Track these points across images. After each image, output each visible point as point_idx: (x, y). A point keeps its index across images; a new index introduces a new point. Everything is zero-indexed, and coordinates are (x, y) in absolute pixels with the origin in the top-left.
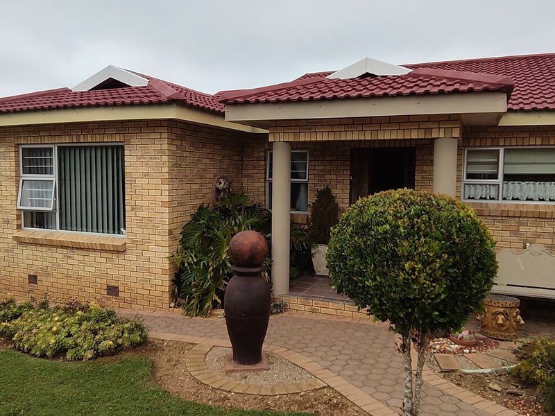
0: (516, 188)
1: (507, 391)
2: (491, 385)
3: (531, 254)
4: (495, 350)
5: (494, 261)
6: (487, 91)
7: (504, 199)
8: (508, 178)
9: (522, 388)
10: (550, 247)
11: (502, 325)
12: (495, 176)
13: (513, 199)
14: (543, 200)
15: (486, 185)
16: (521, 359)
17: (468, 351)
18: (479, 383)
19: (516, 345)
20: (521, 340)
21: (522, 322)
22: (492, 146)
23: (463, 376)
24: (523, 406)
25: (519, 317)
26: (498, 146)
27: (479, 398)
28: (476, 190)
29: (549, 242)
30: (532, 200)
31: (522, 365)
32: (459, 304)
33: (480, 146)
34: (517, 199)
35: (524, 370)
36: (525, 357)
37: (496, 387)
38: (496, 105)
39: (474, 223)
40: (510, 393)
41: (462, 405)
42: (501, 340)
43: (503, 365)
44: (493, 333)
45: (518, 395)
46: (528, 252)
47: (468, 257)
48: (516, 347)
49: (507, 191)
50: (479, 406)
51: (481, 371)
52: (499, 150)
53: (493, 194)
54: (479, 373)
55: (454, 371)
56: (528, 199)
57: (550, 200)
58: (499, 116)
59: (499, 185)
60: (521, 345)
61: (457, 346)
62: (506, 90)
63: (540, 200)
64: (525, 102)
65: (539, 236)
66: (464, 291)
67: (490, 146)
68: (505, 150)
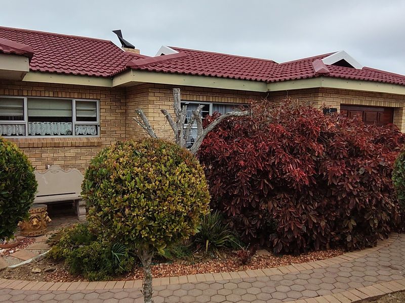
0: (37, 127)
1: (45, 270)
2: (33, 270)
3: (52, 172)
4: (33, 245)
5: (34, 181)
6: (14, 54)
7: (30, 135)
8: (31, 119)
9: (55, 265)
10: (63, 166)
11: (36, 226)
12: (22, 118)
13: (36, 135)
14: (57, 135)
15: (15, 125)
16: (52, 246)
17: (13, 251)
18: (24, 272)
20: (50, 233)
21: (50, 220)
22: (18, 95)
23: (11, 271)
24: (57, 276)
25: (48, 217)
26: (23, 96)
27: (26, 282)
28: (7, 128)
29: (63, 162)
30: (49, 135)
31: (53, 249)
32: (11, 217)
33: (9, 95)
34: (39, 135)
35: (55, 252)
36: (55, 243)
37: (37, 270)
38: (22, 66)
39: (18, 155)
40: (48, 271)
41: (13, 293)
42: (36, 236)
43: (40, 253)
44: (30, 233)
45: (52, 270)
46: (49, 171)
47: (16, 181)
48: (47, 238)
49: (32, 128)
50: (27, 288)
51: (25, 262)
52: (23, 99)
53: (21, 131)
54: (23, 265)
55: (4, 269)
56: (46, 135)
57: (61, 135)
58: (23, 74)
59: (25, 125)
60: (50, 236)
61: (3, 250)
62: (28, 55)
63: (54, 135)
64: (40, 65)
65: (55, 159)
66: (15, 207)
67: (16, 96)
68: (28, 99)
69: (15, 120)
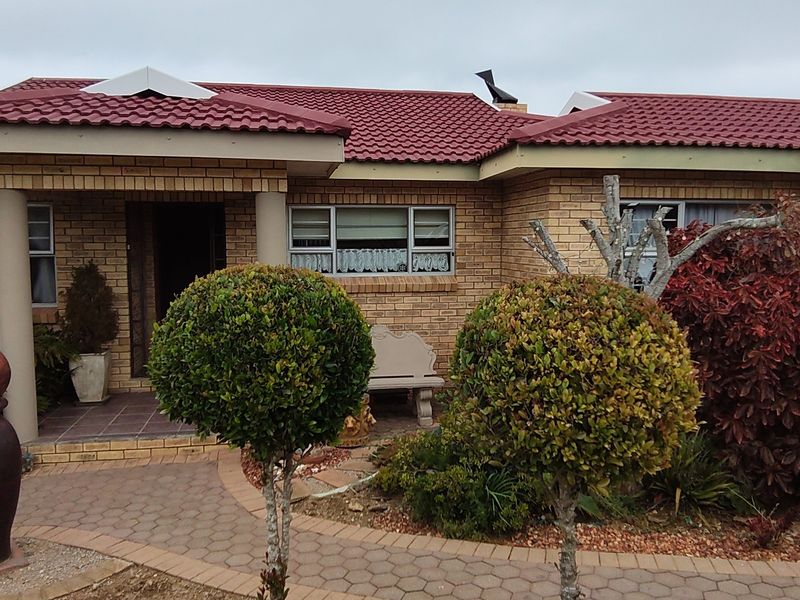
0: (351, 257)
1: (370, 508)
2: (350, 506)
3: (375, 337)
4: (347, 462)
7: (339, 271)
8: (343, 244)
9: (385, 501)
11: (352, 429)
12: (327, 243)
13: (349, 271)
14: (382, 271)
15: (316, 254)
16: (378, 466)
17: (316, 470)
18: (336, 507)
19: (370, 450)
20: (375, 443)
21: (374, 421)
22: (322, 204)
23: (316, 502)
24: (391, 521)
25: (370, 415)
26: (329, 204)
27: (340, 525)
28: (305, 261)
29: (391, 321)
30: (369, 271)
31: (383, 472)
33: (308, 204)
34: (354, 271)
35: (385, 478)
36: (384, 462)
37: (357, 507)
38: (331, 152)
40: (374, 510)
41: (322, 540)
42: (352, 448)
43: (360, 478)
44: (343, 441)
45: (382, 510)
48: (371, 452)
49: (342, 260)
50: (341, 535)
51: (336, 491)
52: (329, 210)
53: (326, 266)
54: (334, 495)
55: (306, 499)
56: (365, 271)
57: (389, 271)
58: (333, 166)
59: (332, 254)
60: (375, 449)
61: (302, 466)
62: (344, 134)
63: (378, 271)
65: (379, 314)
67: (318, 204)
68: (337, 209)
69: (309, 246)
